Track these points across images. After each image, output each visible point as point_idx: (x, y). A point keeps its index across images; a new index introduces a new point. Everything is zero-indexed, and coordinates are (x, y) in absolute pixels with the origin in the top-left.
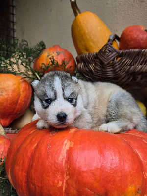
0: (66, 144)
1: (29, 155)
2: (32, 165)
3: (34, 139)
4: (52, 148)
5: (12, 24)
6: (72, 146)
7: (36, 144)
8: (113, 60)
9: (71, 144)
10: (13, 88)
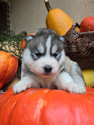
0: (40, 103)
1: (9, 113)
2: (10, 122)
3: (14, 99)
4: (27, 107)
5: (8, 22)
6: (45, 105)
7: (15, 103)
8: (76, 40)
9: (44, 103)
10: (4, 60)
